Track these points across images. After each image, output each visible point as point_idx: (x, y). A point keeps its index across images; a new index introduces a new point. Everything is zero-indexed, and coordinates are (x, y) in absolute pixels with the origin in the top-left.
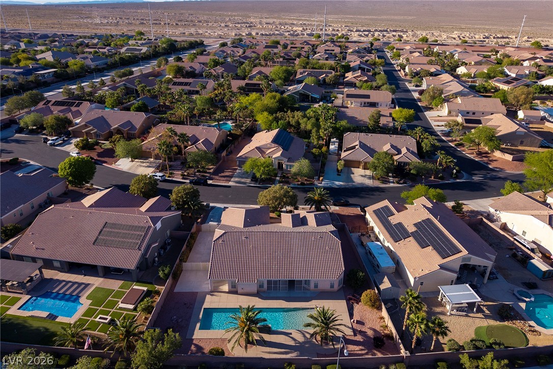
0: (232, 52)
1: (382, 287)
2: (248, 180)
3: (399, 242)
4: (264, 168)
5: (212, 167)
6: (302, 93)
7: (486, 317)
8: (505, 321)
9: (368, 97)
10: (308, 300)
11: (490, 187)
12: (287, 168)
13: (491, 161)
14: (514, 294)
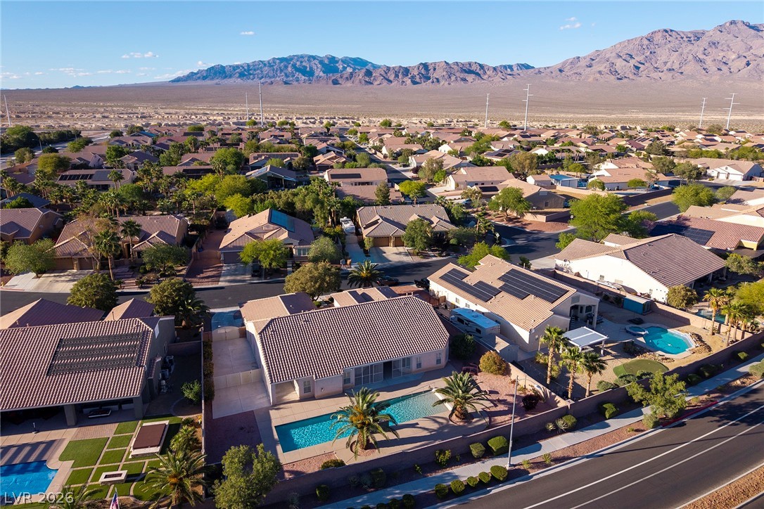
0: (135, 142)
1: (498, 348)
2: (248, 277)
3: (491, 300)
4: (275, 251)
5: (181, 268)
6: (271, 177)
7: (616, 357)
8: (636, 357)
9: (358, 176)
10: (416, 383)
11: (538, 247)
12: (300, 254)
13: (525, 225)
14: (627, 332)
